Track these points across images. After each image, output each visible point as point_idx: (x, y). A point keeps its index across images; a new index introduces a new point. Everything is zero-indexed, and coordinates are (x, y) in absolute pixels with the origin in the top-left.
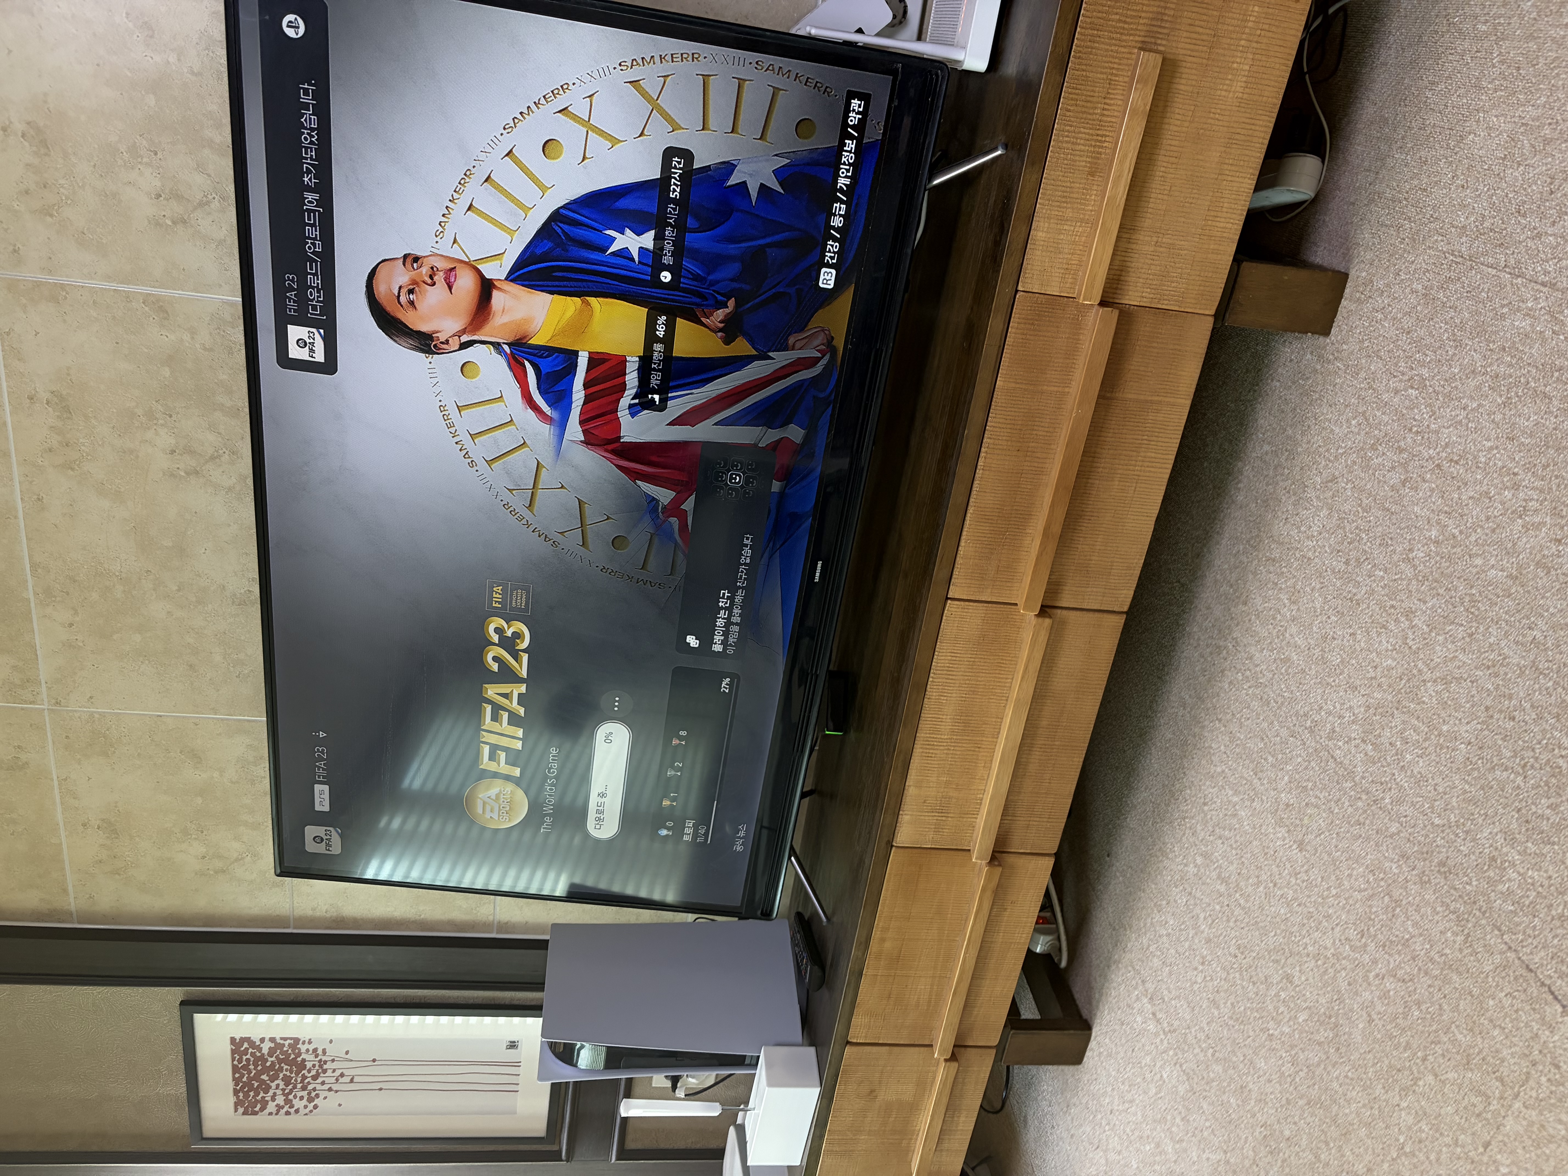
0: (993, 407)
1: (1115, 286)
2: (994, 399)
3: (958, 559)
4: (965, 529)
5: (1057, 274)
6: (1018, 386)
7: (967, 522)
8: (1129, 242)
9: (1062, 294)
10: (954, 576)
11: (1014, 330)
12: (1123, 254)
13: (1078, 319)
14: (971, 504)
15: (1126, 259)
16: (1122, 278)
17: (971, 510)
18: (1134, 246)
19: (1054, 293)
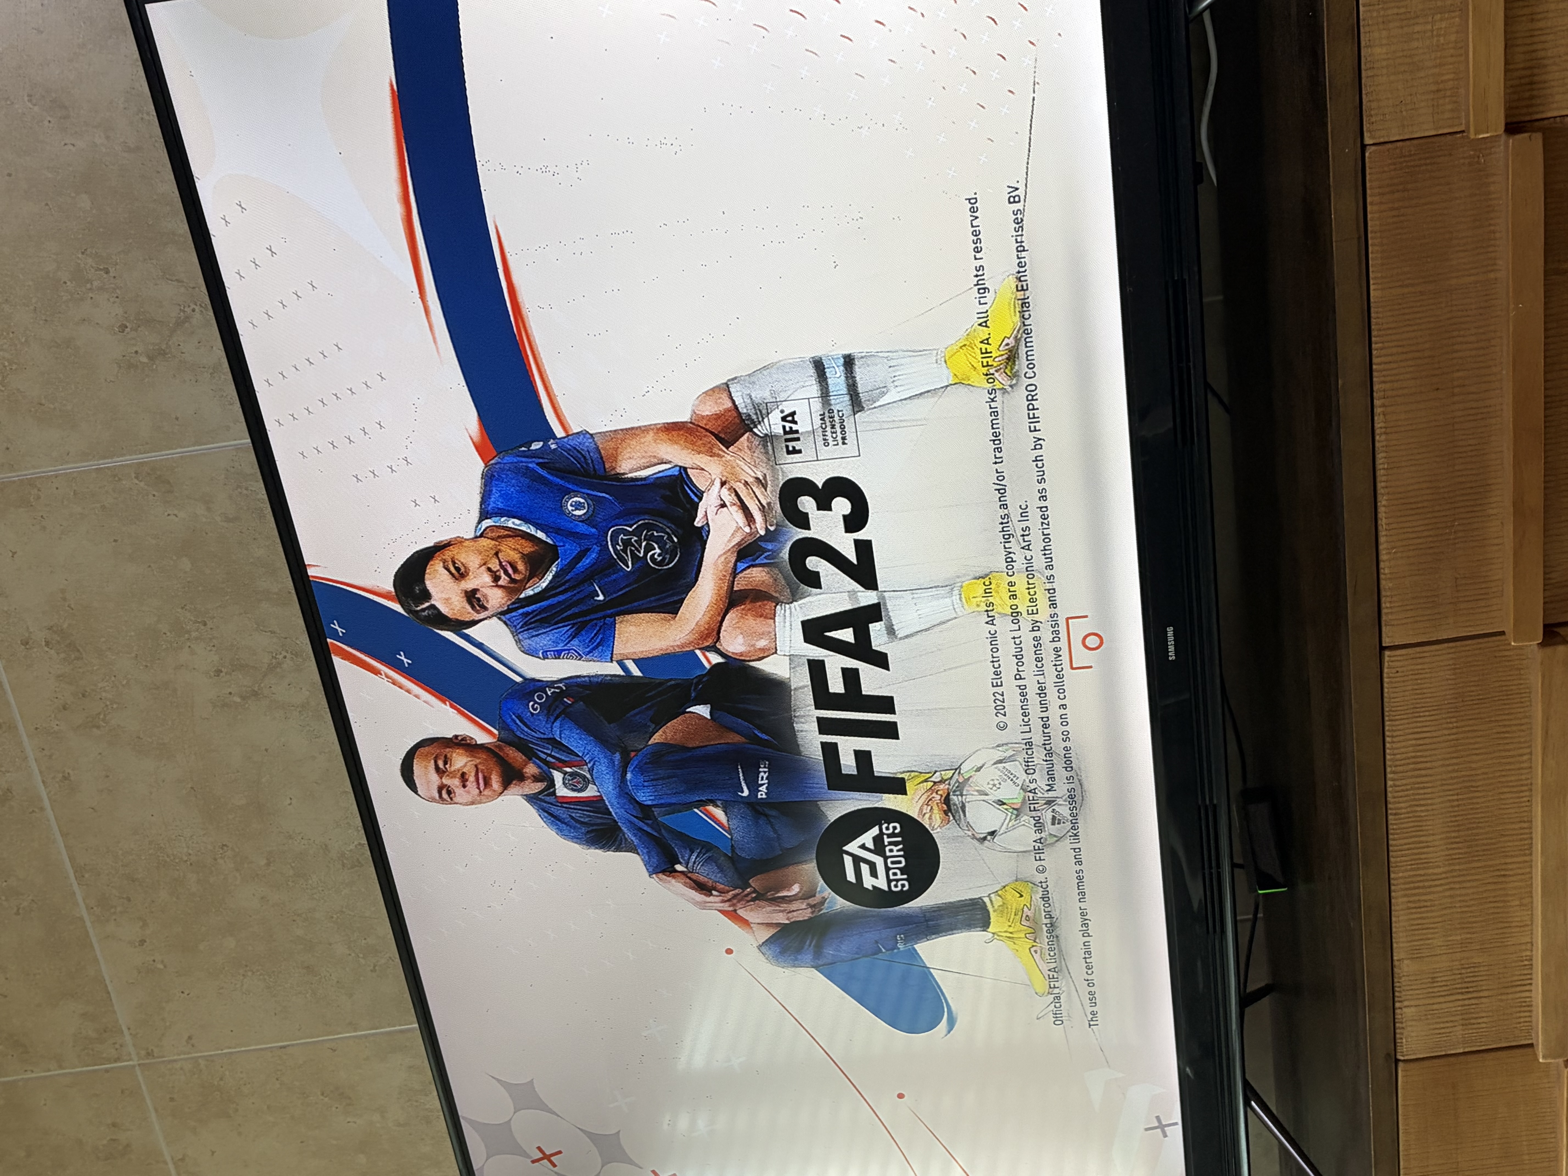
0: (1374, 333)
1: (1527, 94)
2: (1373, 321)
3: (1383, 583)
4: (1382, 533)
5: (1423, 104)
6: (1406, 290)
7: (1383, 522)
8: (1532, 20)
9: (1440, 132)
10: (1384, 611)
11: (1375, 208)
12: (1528, 41)
13: (1478, 163)
14: (1380, 491)
15: (1535, 47)
16: (1536, 78)
17: (1382, 501)
18: (1541, 24)
19: (1427, 134)
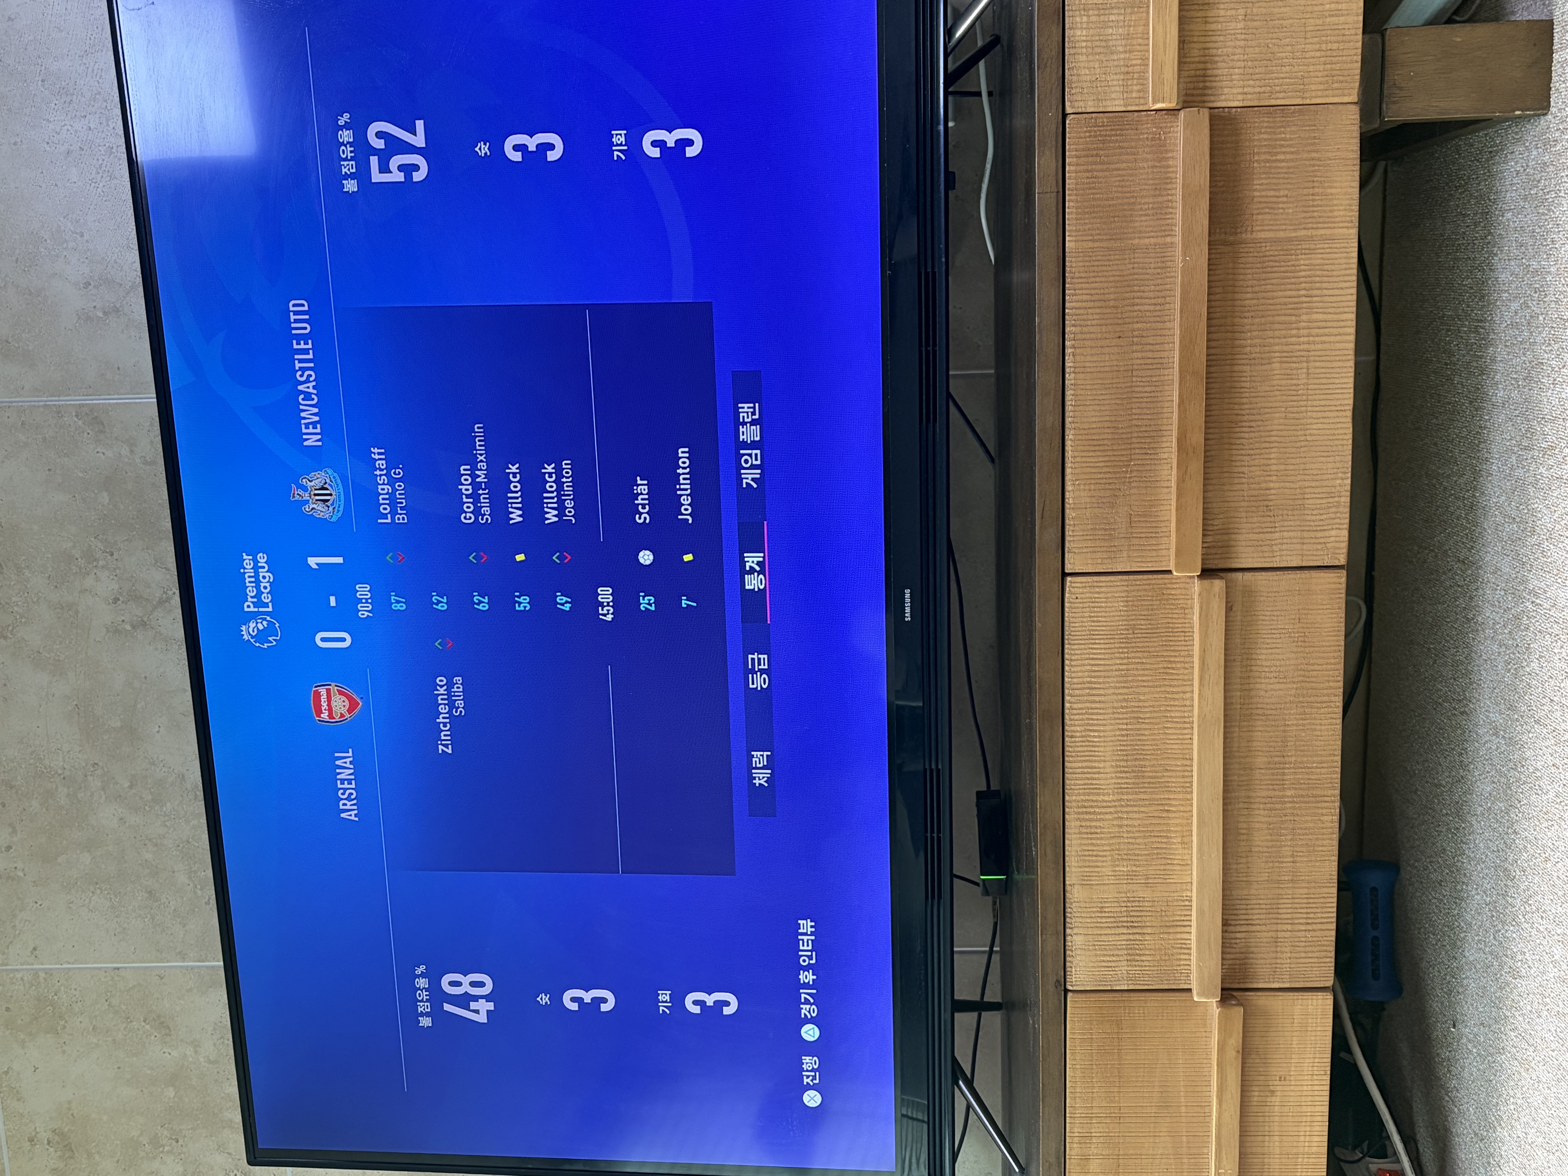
0: (1068, 280)
1: (1201, 85)
2: (1067, 269)
3: (1067, 512)
5: (1115, 83)
6: (1097, 244)
7: (1069, 454)
8: (1206, 22)
9: (1129, 108)
10: (1067, 539)
11: (1072, 168)
12: (1202, 39)
13: (1161, 138)
14: (1068, 425)
15: (1208, 45)
16: (1209, 72)
17: (1070, 435)
18: (1214, 27)
19: (1118, 109)
